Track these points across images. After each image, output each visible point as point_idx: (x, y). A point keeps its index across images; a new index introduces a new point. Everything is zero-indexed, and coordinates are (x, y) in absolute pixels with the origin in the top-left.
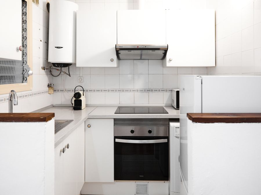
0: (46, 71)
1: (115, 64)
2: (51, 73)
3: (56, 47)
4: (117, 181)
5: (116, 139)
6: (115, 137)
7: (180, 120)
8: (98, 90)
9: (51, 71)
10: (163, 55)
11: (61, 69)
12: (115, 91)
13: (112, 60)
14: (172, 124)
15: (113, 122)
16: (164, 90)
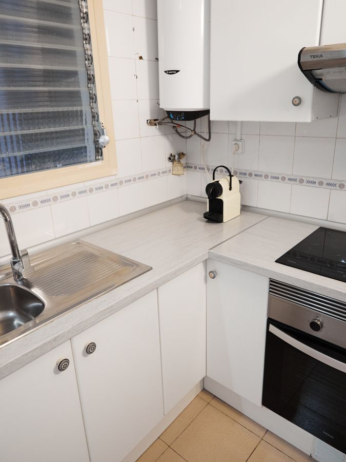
0: (159, 128)
2: (176, 130)
3: (166, 71)
5: (271, 326)
6: (270, 321)
8: (275, 175)
9: (174, 126)
12: (317, 184)
13: (298, 101)
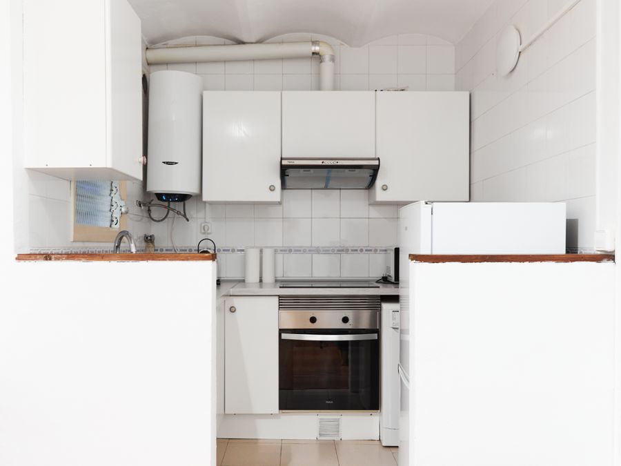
0: (143, 209)
1: (276, 196)
2: (150, 215)
3: (164, 163)
4: (284, 411)
5: (283, 335)
6: (281, 331)
7: (401, 298)
8: (240, 249)
9: (149, 210)
10: (370, 178)
11: (169, 205)
13: (272, 189)
14: (387, 307)
15: (278, 302)
16: (371, 250)
